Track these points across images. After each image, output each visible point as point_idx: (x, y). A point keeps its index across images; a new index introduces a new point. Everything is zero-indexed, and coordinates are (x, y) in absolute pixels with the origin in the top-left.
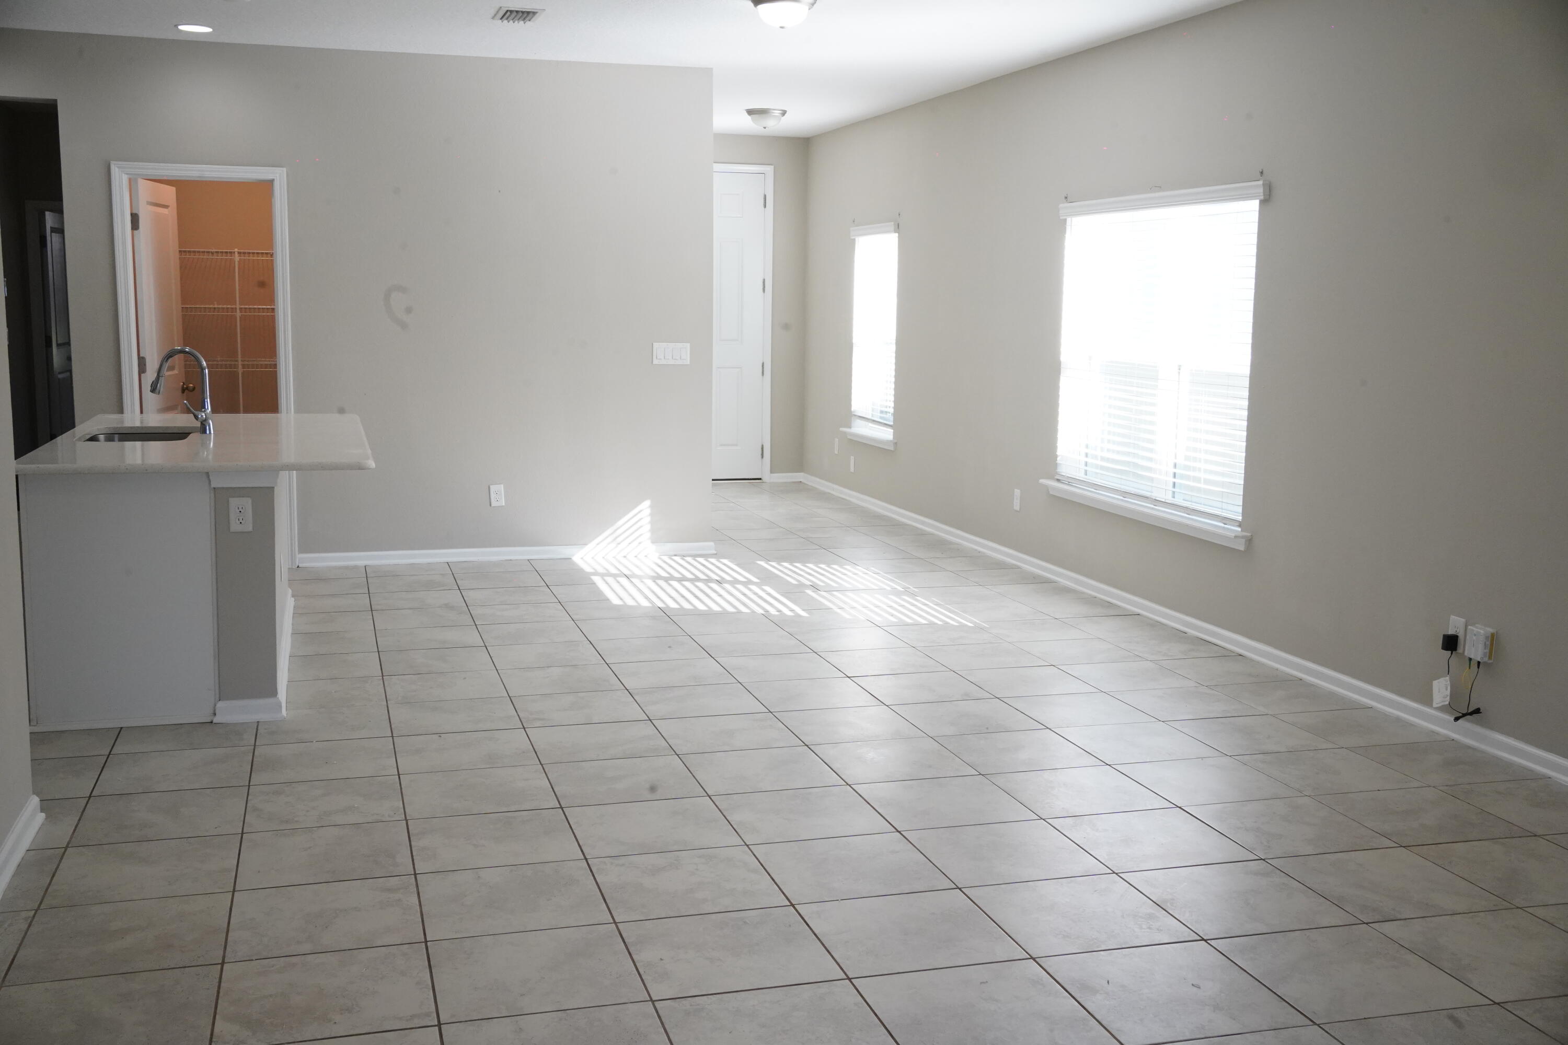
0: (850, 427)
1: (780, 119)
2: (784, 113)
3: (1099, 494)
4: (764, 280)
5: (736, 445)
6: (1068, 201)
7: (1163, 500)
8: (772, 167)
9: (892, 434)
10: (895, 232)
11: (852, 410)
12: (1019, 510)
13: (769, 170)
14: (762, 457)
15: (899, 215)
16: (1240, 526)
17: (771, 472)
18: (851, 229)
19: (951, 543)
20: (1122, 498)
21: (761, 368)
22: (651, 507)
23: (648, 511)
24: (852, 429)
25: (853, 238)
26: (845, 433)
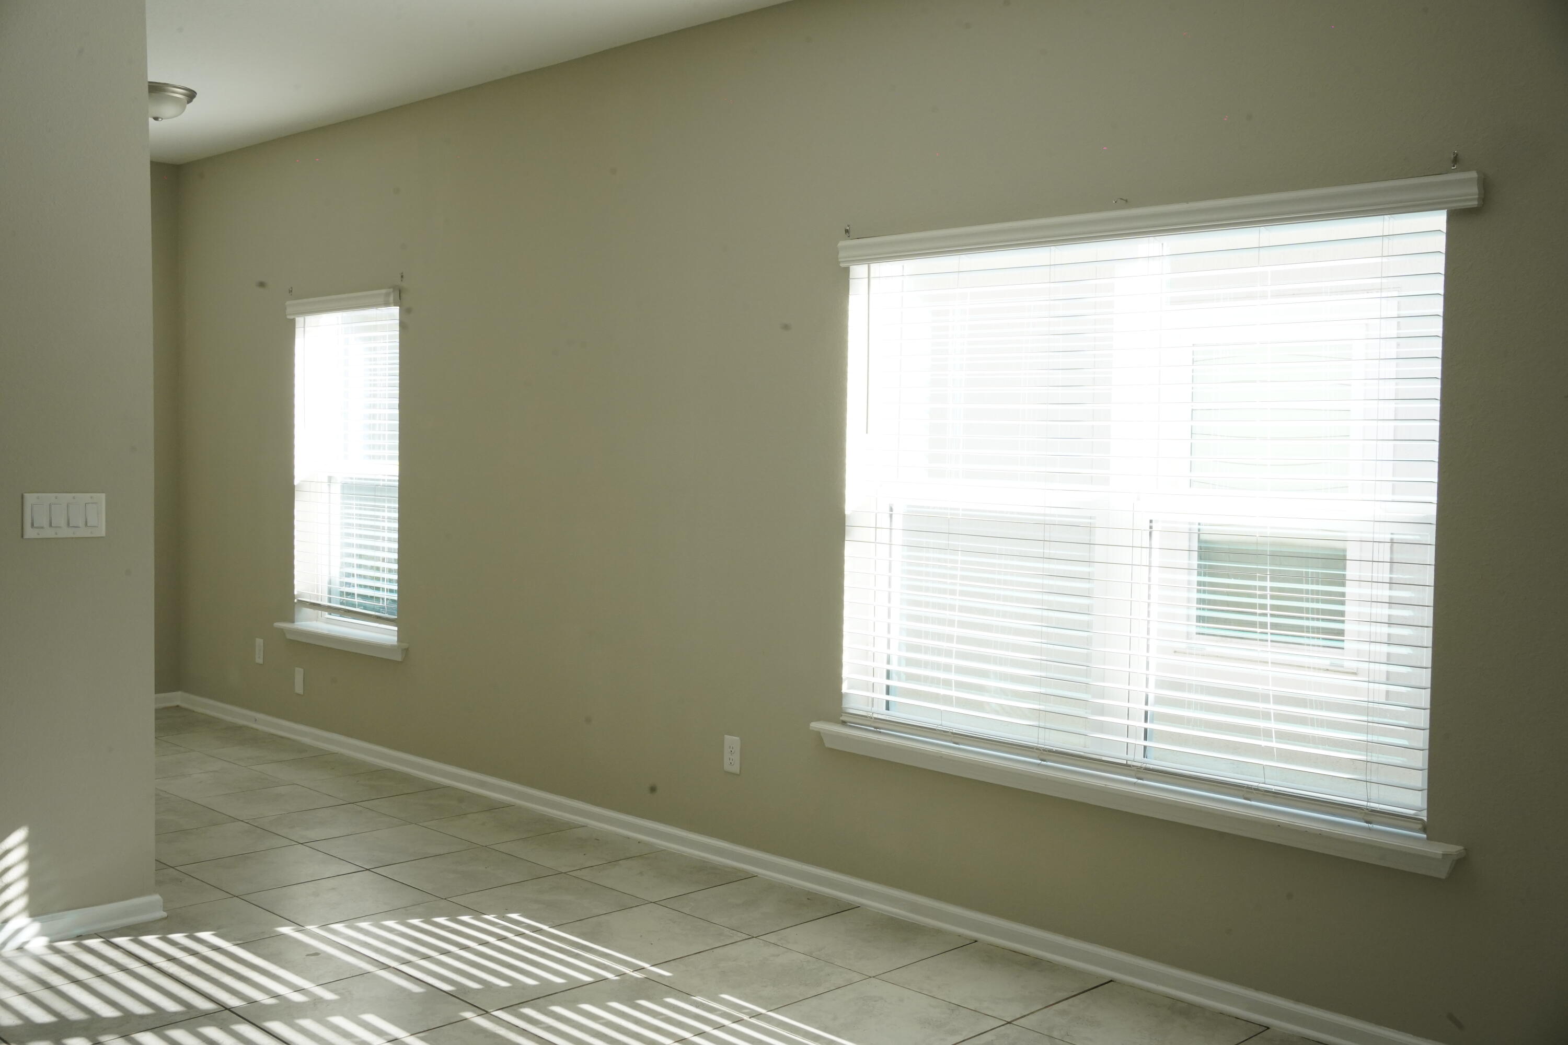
0: (293, 621)
1: (185, 107)
2: (191, 95)
3: (959, 749)
6: (851, 237)
7: (1125, 762)
9: (396, 633)
10: (392, 305)
11: (296, 593)
12: (738, 772)
16: (1424, 830)
18: (288, 303)
19: (571, 826)
20: (1039, 762)
22: (28, 840)
23: (21, 852)
24: (296, 623)
25: (291, 317)
26: (282, 631)
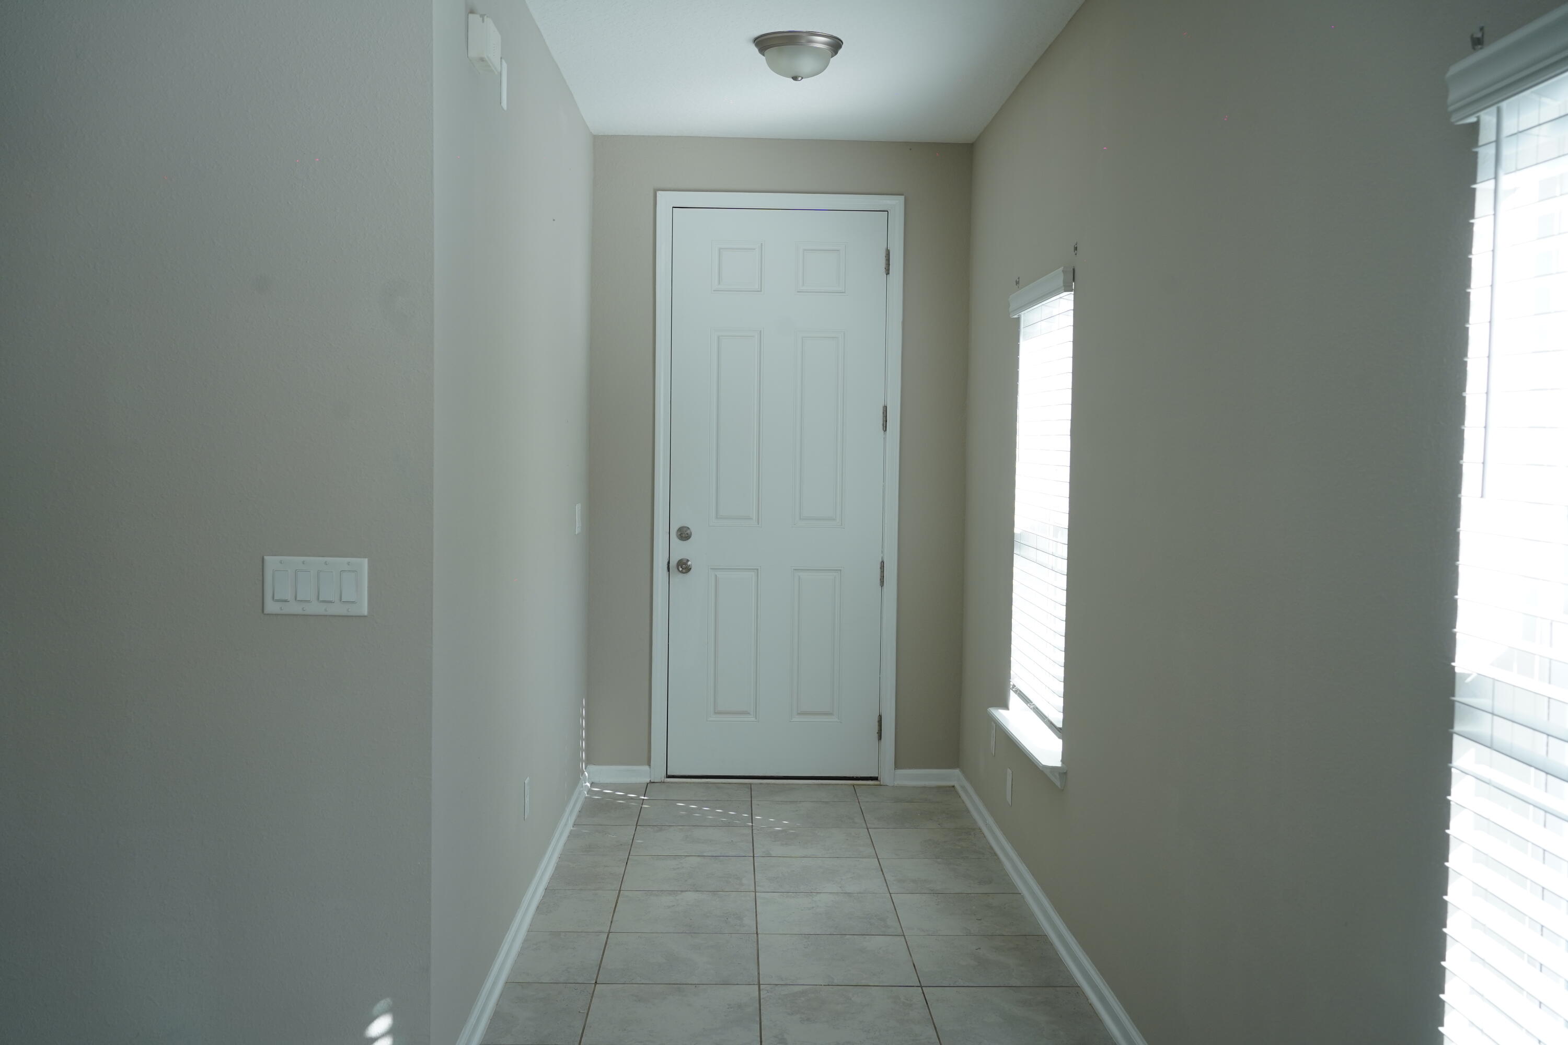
0: (1007, 709)
1: (829, 57)
2: (836, 45)
4: (885, 408)
5: (831, 714)
8: (901, 199)
10: (1067, 289)
13: (895, 204)
14: (880, 737)
15: (1076, 249)
17: (897, 766)
18: (1011, 296)
21: (879, 571)
25: (1016, 316)
